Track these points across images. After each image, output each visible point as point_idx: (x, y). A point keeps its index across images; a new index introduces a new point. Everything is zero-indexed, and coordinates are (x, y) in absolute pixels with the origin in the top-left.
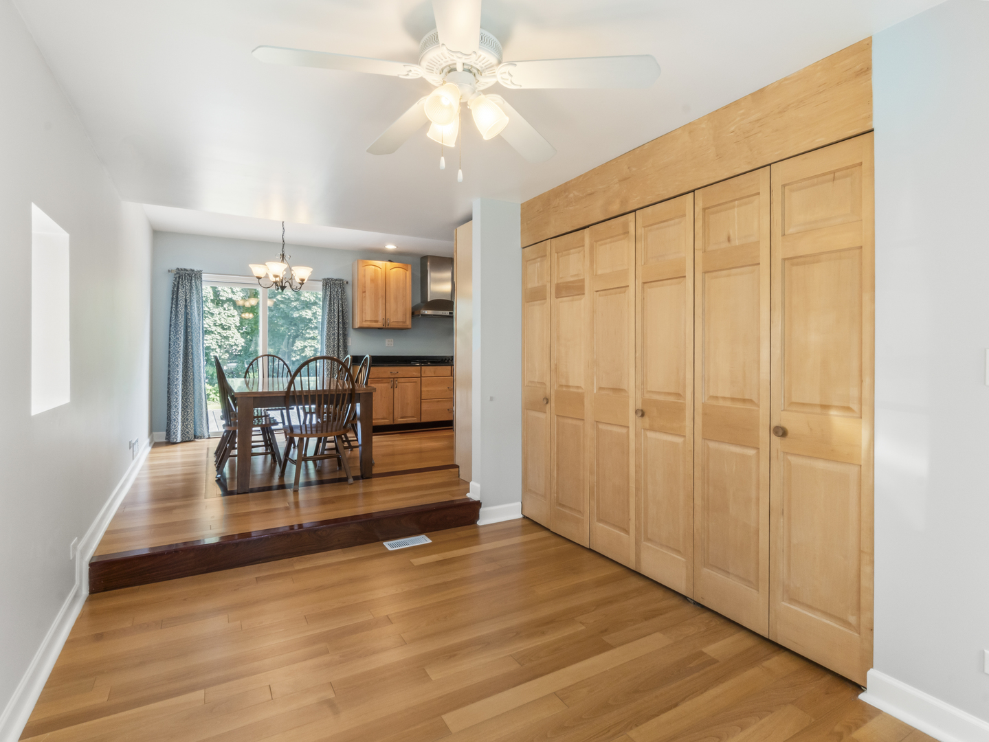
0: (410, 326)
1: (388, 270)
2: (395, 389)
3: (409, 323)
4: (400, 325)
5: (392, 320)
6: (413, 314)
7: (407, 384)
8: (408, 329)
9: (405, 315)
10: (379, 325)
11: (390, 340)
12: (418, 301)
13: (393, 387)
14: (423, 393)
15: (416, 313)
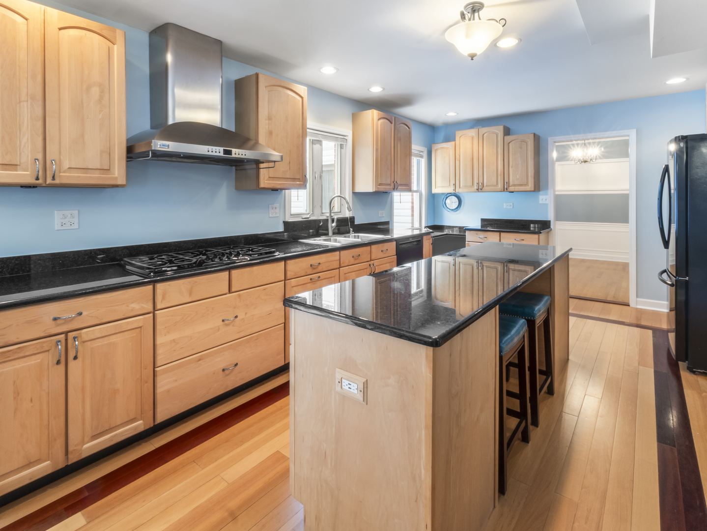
0: (122, 181)
1: (52, 30)
2: (72, 364)
3: (118, 172)
4: (94, 178)
5: (66, 165)
6: (130, 150)
7: (113, 339)
8: (117, 186)
9: (108, 153)
10: (25, 175)
11: (67, 213)
12: (144, 124)
13: (63, 361)
14: (159, 351)
15: (139, 149)
